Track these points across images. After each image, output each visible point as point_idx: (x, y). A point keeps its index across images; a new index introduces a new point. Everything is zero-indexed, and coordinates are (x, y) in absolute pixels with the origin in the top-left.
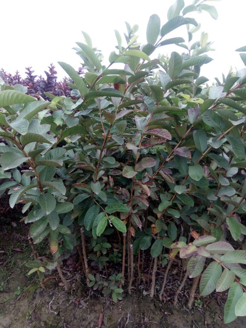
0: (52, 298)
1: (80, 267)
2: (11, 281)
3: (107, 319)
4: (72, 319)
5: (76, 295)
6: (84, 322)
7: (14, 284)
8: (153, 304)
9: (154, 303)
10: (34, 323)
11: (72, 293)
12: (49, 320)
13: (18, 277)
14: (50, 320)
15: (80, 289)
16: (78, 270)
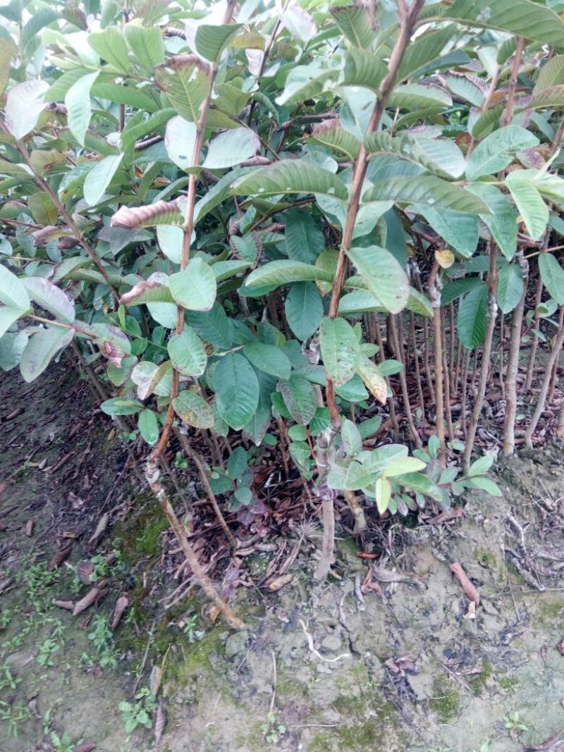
0: (301, 627)
1: (280, 513)
2: (62, 718)
3: (477, 566)
4: (397, 635)
5: (353, 572)
6: (432, 616)
7: (81, 716)
8: (532, 461)
9: (532, 458)
10: (306, 734)
11: (337, 576)
12: (344, 688)
13: (70, 693)
14: (348, 687)
15: (344, 551)
16: (280, 522)
